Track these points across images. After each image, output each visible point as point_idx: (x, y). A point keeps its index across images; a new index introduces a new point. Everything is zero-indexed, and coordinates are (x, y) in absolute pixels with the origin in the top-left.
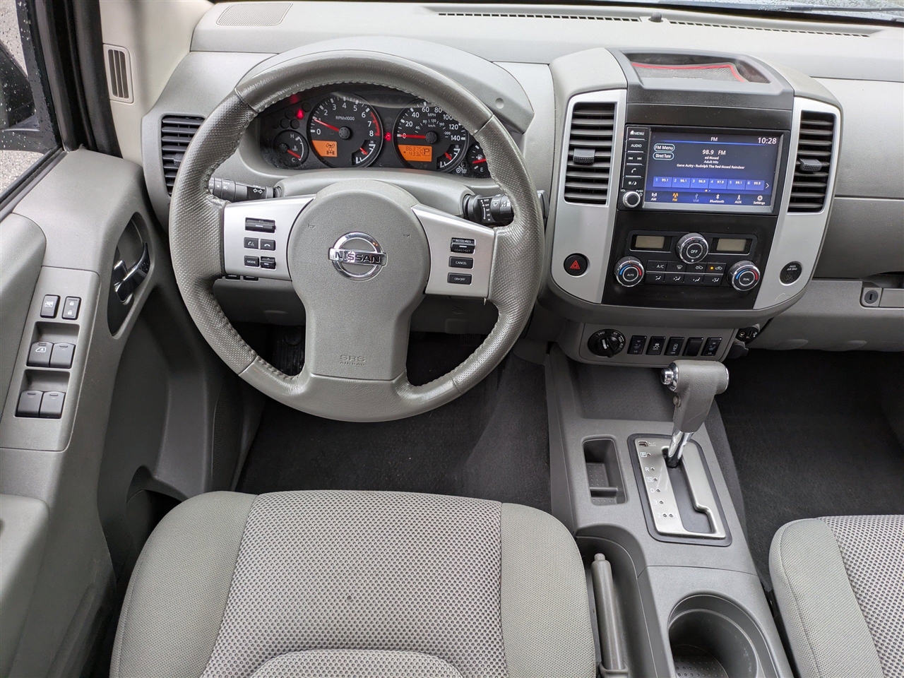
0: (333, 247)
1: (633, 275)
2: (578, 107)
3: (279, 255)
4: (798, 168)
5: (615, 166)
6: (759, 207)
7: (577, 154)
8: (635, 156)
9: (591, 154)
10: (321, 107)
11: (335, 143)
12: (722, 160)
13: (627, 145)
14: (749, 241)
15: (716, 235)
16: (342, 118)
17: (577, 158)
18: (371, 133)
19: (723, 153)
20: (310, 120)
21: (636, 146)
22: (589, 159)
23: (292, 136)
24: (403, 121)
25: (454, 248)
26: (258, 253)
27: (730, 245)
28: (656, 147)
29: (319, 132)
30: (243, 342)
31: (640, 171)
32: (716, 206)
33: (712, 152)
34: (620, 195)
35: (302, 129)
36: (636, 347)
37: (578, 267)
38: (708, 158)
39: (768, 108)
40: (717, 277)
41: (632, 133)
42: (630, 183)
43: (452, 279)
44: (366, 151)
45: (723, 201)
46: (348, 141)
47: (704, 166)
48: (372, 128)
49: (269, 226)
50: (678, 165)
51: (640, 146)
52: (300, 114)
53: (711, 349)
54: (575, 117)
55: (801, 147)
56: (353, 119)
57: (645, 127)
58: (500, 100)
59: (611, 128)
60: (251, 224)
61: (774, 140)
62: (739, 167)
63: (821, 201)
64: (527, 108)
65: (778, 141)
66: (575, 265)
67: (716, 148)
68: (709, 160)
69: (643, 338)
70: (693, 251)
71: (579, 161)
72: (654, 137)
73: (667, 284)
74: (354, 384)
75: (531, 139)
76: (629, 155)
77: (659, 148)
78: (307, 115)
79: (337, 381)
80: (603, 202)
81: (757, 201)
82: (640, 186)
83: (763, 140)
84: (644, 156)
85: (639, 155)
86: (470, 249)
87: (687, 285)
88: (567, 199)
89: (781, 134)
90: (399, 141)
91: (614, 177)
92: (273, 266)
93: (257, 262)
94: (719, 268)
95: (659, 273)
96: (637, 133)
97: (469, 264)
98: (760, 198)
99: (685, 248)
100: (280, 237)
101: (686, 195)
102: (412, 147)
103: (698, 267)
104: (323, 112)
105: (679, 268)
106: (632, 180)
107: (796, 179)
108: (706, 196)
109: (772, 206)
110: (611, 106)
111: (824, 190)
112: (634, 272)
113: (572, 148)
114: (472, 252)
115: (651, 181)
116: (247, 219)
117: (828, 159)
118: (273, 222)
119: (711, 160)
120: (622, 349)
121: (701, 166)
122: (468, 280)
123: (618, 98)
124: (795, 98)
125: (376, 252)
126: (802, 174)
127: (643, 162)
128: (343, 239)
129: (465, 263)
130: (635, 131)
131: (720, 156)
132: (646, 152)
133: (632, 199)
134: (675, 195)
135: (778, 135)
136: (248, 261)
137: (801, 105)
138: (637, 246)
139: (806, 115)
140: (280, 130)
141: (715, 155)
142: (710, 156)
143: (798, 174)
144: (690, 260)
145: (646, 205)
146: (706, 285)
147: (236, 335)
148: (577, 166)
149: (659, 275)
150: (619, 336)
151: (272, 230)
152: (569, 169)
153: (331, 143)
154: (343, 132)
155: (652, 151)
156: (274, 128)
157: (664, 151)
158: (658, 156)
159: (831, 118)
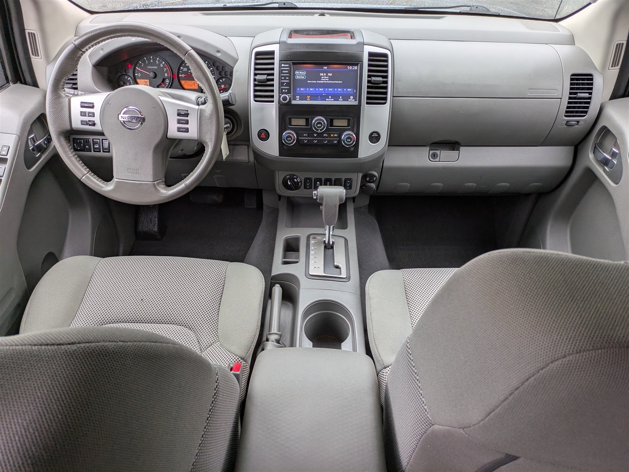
0: (120, 114)
1: (290, 139)
2: (257, 54)
3: (97, 119)
4: (369, 82)
5: (276, 82)
6: (352, 102)
7: (258, 77)
8: (285, 77)
9: (264, 77)
10: (140, 62)
11: (148, 80)
12: (330, 78)
13: (281, 72)
14: (349, 120)
15: (332, 117)
16: (151, 67)
17: (258, 79)
18: (166, 75)
19: (331, 75)
20: (135, 69)
21: (285, 72)
22: (264, 79)
23: (126, 77)
24: (182, 68)
25: (179, 115)
26: (87, 119)
27: (339, 123)
28: (296, 72)
29: (140, 75)
30: (83, 164)
31: (289, 84)
32: (330, 102)
33: (325, 74)
34: (280, 96)
35: (131, 73)
36: (308, 185)
37: (264, 137)
38: (323, 77)
39: (351, 51)
40: (336, 140)
41: (283, 65)
42: (284, 91)
43: (179, 130)
44: (164, 84)
45: (333, 100)
46: (154, 79)
47: (322, 82)
48: (167, 72)
49: (91, 105)
50: (308, 82)
51: (287, 72)
52: (130, 66)
53: (348, 185)
54: (256, 59)
55: (369, 71)
56: (156, 67)
57: (289, 62)
58: (218, 51)
59: (273, 64)
60: (83, 105)
61: (356, 67)
62: (339, 82)
63: (385, 99)
64: (235, 56)
65: (358, 68)
66: (263, 135)
67: (327, 72)
68: (324, 78)
69: (310, 179)
70: (319, 125)
71: (260, 81)
72: (295, 67)
73: (310, 145)
74: (135, 183)
75: (237, 71)
76: (283, 76)
77: (298, 73)
78: (133, 66)
79: (126, 182)
80: (273, 102)
81: (350, 99)
82: (289, 92)
83: (350, 68)
84: (290, 77)
85: (287, 76)
86: (187, 115)
87: (320, 145)
88: (256, 101)
89: (358, 63)
90: (180, 79)
91: (276, 88)
92: (94, 124)
93: (87, 123)
94: (336, 135)
95: (305, 138)
96: (285, 65)
97: (187, 122)
98: (352, 97)
99: (314, 123)
100: (97, 110)
101: (314, 97)
102: (188, 82)
103: (325, 135)
104: (141, 64)
105: (315, 135)
106: (285, 89)
107: (368, 87)
108: (324, 98)
109: (357, 102)
110: (272, 53)
111: (386, 93)
112: (291, 137)
113: (255, 75)
114: (188, 117)
115: (295, 90)
116: (81, 102)
117: (386, 77)
118: (93, 103)
119: (325, 79)
120: (301, 186)
121: (320, 82)
122: (187, 130)
123: (275, 48)
124: (365, 46)
125: (140, 116)
126: (372, 85)
127: (290, 79)
128: (125, 109)
129: (184, 122)
130: (284, 64)
131: (329, 76)
132: (290, 74)
133: (285, 99)
134: (309, 97)
135: (357, 65)
136: (83, 123)
137: (367, 49)
138: (292, 124)
139: (371, 54)
140: (120, 74)
141: (327, 76)
142: (324, 76)
143: (369, 84)
144: (318, 130)
145: (294, 102)
146: (331, 145)
147: (79, 161)
148: (258, 84)
149: (306, 140)
150: (297, 178)
151: (93, 107)
152: (255, 85)
153: (146, 80)
154: (152, 75)
155: (294, 75)
156: (117, 73)
157: (300, 74)
158: (297, 77)
159: (386, 56)
